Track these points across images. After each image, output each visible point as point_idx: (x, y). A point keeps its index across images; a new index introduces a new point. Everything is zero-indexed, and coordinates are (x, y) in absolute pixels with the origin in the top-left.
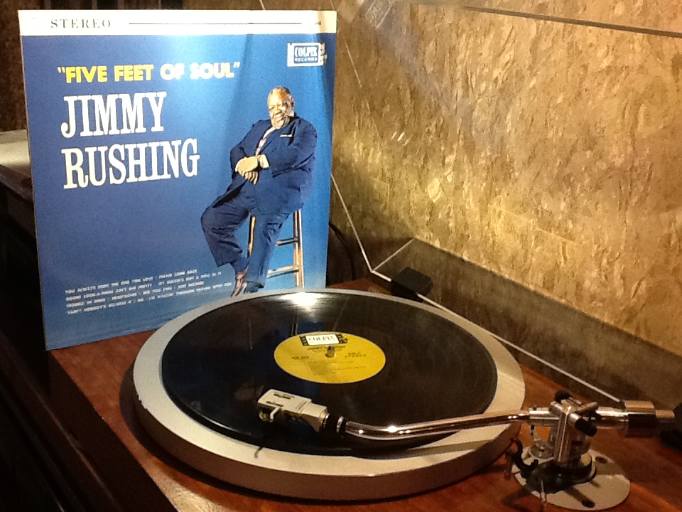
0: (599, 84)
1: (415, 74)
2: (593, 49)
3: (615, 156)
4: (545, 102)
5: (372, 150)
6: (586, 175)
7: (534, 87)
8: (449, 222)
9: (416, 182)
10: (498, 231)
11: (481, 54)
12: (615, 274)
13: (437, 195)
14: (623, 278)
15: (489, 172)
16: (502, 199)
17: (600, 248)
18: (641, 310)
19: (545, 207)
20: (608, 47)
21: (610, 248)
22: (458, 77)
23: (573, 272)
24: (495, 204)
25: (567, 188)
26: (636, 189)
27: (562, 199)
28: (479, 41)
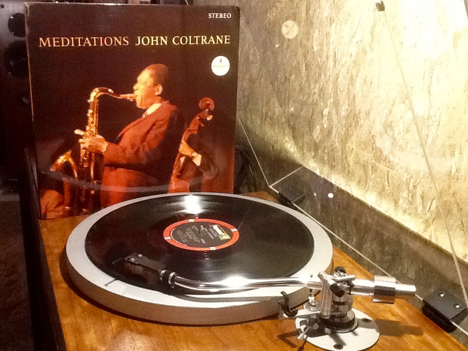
1: (308, 53)
4: (378, 70)
6: (401, 122)
7: (372, 60)
8: (325, 157)
9: (307, 128)
10: (351, 163)
11: (343, 37)
12: (417, 195)
14: (422, 198)
15: (346, 120)
16: (354, 140)
17: (409, 176)
18: (433, 222)
19: (378, 146)
21: (415, 175)
22: (330, 54)
23: (393, 193)
24: (350, 143)
25: (390, 131)
26: (431, 132)
27: (387, 139)
28: (342, 28)
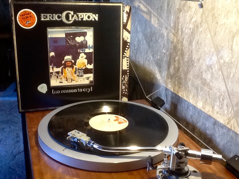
0: (222, 29)
1: (168, 27)
2: (220, 15)
3: (226, 58)
4: (204, 37)
5: (155, 55)
6: (216, 65)
7: (202, 31)
8: (176, 82)
11: (186, 19)
12: (225, 104)
13: (172, 72)
14: (227, 106)
15: (187, 63)
16: (191, 74)
17: (220, 94)
18: (232, 119)
19: (204, 77)
20: (225, 15)
21: (223, 94)
22: (180, 28)
23: (211, 103)
24: (189, 75)
25: (211, 70)
26: (232, 71)
27: (209, 74)
28: (186, 14)
